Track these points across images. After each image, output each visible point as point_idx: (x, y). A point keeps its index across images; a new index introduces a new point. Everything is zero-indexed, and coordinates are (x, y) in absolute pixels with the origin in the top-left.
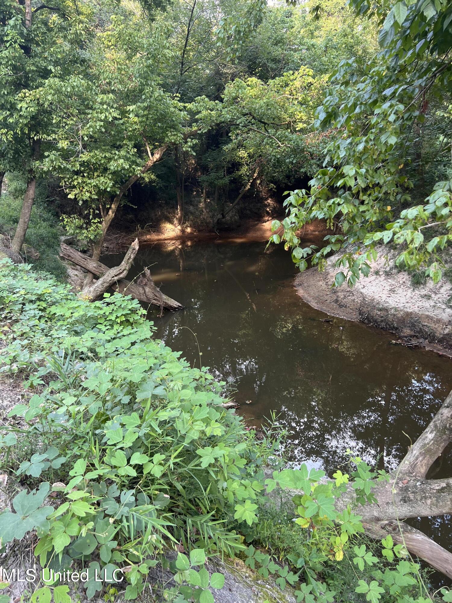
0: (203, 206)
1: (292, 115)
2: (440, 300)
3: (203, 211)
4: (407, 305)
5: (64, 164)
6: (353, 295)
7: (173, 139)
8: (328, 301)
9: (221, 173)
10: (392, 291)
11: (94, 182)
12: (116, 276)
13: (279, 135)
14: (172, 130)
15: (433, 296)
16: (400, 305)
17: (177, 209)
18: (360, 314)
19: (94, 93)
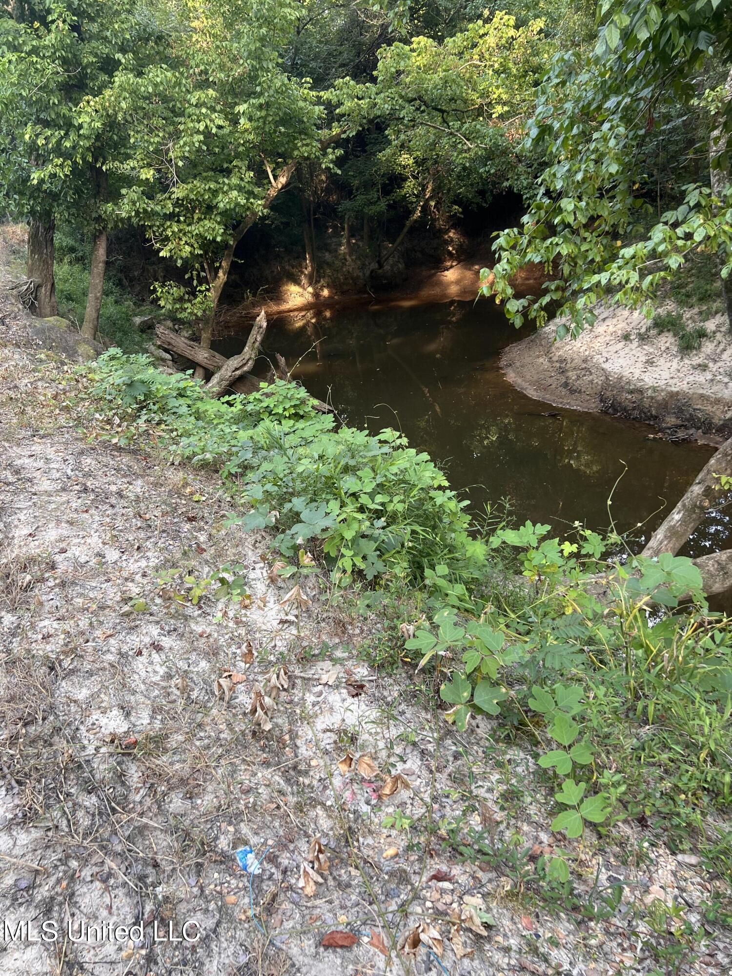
0: (346, 251)
1: (485, 94)
2: (721, 370)
3: (346, 259)
4: (671, 382)
5: (151, 206)
6: (591, 374)
7: (305, 151)
8: (553, 386)
9: (374, 195)
10: (650, 362)
11: (195, 229)
12: (237, 369)
13: (466, 129)
14: (303, 137)
15: (711, 365)
16: (662, 383)
17: (305, 259)
18: (601, 401)
19: (184, 90)
